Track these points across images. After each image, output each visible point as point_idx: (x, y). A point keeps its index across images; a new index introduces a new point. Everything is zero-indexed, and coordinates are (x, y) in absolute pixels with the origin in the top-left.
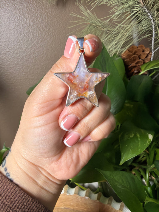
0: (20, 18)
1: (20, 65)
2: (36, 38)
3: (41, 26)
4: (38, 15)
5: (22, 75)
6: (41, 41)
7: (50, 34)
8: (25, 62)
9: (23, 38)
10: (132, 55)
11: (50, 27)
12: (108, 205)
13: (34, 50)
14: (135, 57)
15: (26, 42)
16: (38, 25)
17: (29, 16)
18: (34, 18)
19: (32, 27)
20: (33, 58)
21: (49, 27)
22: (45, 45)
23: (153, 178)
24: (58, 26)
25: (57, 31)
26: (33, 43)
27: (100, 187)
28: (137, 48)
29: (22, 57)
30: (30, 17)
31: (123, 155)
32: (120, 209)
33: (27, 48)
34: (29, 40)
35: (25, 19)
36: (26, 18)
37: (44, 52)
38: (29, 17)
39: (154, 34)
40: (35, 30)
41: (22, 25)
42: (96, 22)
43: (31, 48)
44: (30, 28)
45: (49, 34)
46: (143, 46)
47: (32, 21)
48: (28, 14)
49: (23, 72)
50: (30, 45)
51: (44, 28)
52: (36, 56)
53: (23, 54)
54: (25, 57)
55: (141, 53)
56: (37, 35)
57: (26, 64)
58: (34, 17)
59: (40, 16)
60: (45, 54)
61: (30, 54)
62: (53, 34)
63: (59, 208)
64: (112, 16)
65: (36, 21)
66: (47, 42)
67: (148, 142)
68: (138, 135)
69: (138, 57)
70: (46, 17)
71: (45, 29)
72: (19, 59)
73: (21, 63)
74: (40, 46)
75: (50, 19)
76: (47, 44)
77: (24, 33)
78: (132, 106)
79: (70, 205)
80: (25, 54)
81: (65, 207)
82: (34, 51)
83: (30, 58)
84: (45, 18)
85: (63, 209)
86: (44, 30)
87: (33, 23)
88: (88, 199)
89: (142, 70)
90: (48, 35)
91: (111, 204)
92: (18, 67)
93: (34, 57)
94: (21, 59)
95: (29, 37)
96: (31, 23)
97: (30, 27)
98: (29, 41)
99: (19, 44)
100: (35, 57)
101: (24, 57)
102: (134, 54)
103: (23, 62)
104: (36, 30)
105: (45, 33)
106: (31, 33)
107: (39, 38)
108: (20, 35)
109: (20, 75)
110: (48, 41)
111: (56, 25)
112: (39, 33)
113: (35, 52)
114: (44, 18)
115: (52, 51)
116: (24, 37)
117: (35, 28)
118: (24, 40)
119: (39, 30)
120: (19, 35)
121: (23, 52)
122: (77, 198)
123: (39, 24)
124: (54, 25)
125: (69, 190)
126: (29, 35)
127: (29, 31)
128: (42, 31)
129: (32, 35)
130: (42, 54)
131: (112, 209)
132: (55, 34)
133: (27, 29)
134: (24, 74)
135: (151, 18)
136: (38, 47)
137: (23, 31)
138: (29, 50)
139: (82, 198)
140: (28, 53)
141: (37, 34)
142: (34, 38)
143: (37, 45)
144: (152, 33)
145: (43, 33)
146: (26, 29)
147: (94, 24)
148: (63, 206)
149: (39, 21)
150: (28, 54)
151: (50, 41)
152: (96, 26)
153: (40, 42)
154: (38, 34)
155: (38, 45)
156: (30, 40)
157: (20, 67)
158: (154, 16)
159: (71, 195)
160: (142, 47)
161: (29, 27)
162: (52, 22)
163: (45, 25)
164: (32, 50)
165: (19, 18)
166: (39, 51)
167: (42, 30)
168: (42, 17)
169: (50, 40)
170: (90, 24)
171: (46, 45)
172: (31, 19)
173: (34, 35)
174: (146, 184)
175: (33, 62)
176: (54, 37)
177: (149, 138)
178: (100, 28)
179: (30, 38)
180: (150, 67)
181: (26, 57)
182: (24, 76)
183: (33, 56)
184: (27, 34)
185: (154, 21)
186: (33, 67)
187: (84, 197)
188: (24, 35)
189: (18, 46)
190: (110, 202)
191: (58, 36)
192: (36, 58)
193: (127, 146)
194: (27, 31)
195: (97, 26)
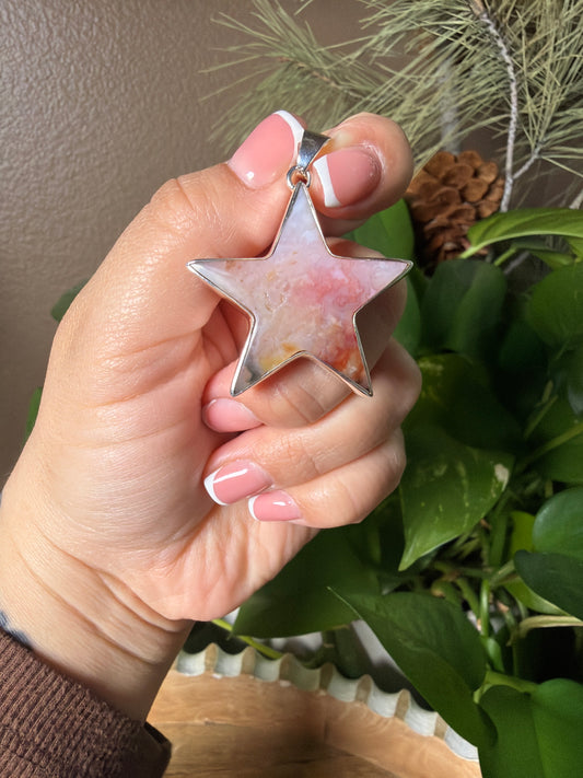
0: (12, 16)
1: (15, 204)
2: (76, 100)
3: (94, 56)
4: (82, 11)
5: (23, 242)
6: (98, 115)
7: (129, 87)
8: (33, 194)
9: (25, 100)
10: (437, 187)
11: (131, 61)
12: (358, 705)
13: (70, 148)
14: (447, 193)
15: (36, 114)
16: (83, 49)
17: (49, 13)
18: (68, 21)
19: (59, 58)
20: (66, 178)
21: (128, 62)
22: (111, 129)
23: (503, 608)
24: (163, 58)
25: (157, 79)
26: (66, 122)
27: (327, 646)
28: (456, 160)
29: (20, 171)
30: (54, 17)
31: (413, 536)
32: (396, 715)
33: (41, 139)
34: (47, 105)
35: (33, 25)
36: (35, 21)
37: (109, 157)
38: (46, 16)
39: (514, 117)
40: (72, 68)
41: (21, 47)
42: (309, 55)
43: (58, 137)
44: (51, 59)
45: (126, 90)
46: (475, 154)
47: (60, 34)
48: (45, 5)
49: (24, 231)
50: (53, 126)
51: (108, 65)
52: (77, 170)
53: (25, 162)
54: (32, 176)
55: (470, 181)
56: (82, 92)
57: (37, 199)
58: (68, 17)
59: (94, 16)
60: (110, 164)
61: (53, 165)
62: (141, 89)
63: (185, 726)
64: (370, 40)
65: (75, 33)
66: (119, 120)
67: (492, 491)
68: (462, 469)
69: (457, 193)
70: (117, 21)
71: (112, 69)
72: (9, 180)
73: (18, 197)
74: (94, 132)
75: (131, 29)
76: (119, 127)
77: (27, 80)
78: (440, 368)
79: (225, 713)
80: (32, 162)
81: (207, 719)
82: (68, 153)
83: (53, 178)
84: (113, 26)
85: (200, 726)
86: (109, 70)
87: (65, 40)
88: (290, 687)
89: (470, 243)
90: (123, 90)
91: (365, 700)
92: (8, 213)
93: (67, 173)
94: (19, 179)
95: (46, 94)
96: (58, 43)
97: (54, 57)
98: (50, 112)
99: (10, 123)
100: (74, 174)
101: (28, 172)
102: (445, 181)
103: (26, 193)
104: (77, 71)
105: (111, 85)
106: (58, 81)
107: (87, 100)
108: (13, 87)
109: (11, 242)
110: (122, 114)
111: (153, 53)
112: (88, 81)
113: (71, 155)
114: (106, 25)
115: (140, 154)
116: (26, 95)
117: (72, 62)
118: (30, 108)
119: (89, 71)
120: (9, 86)
121: (25, 154)
122: (250, 686)
123: (89, 46)
124: (146, 52)
125: (220, 660)
126: (49, 88)
127: (48, 73)
128: (100, 77)
129: (59, 87)
130: (100, 166)
131: (370, 715)
132: (149, 89)
133: (39, 65)
134: (28, 238)
135: (508, 59)
136: (83, 137)
137: (22, 70)
138: (50, 147)
139: (267, 685)
140: (45, 156)
141: (81, 84)
142: (66, 102)
143: (81, 127)
144: (509, 113)
145: (105, 84)
146: (35, 65)
147: (301, 65)
148: (200, 718)
149: (86, 34)
150: (46, 161)
151: (130, 116)
152: (308, 72)
153: (91, 117)
154: (85, 84)
155: (85, 127)
156: (53, 108)
157: (14, 214)
158: (518, 53)
159: (228, 679)
160: (471, 157)
161: (48, 57)
162: (139, 41)
163: (111, 52)
164: (60, 148)
165: (8, 17)
166: (88, 153)
167: (101, 69)
168: (100, 19)
169: (130, 112)
170: (287, 64)
171: (116, 130)
172: (55, 24)
173: (69, 88)
174: (479, 627)
175: (62, 194)
176: (148, 100)
177: (496, 478)
178: (325, 78)
179: (51, 100)
180: (499, 231)
181: (37, 175)
182: (29, 247)
183: (66, 170)
184: (39, 84)
185: (516, 69)
186: (64, 214)
187: (276, 683)
188: (27, 86)
189: (6, 129)
190: (362, 695)
192: (77, 178)
193: (423, 504)
194: (39, 72)
195: (315, 73)
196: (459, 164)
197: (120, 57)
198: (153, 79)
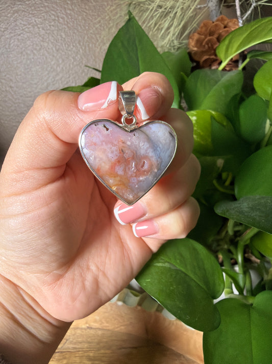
14: (210, 41)
21: (72, 34)
43: (48, 74)
45: (73, 46)
55: (222, 30)
60: (71, 81)
62: (80, 44)
69: (215, 38)
74: (62, 68)
82: (53, 80)
86: (64, 39)
90: (72, 47)
105: (67, 46)
110: (73, 58)
111: (82, 27)
115: (83, 74)
151: (76, 57)
153: (60, 62)
166: (61, 78)
171: (71, 66)
176: (83, 48)
191: (88, 45)
196: (215, 23)
197: (68, 32)
198: (84, 38)
